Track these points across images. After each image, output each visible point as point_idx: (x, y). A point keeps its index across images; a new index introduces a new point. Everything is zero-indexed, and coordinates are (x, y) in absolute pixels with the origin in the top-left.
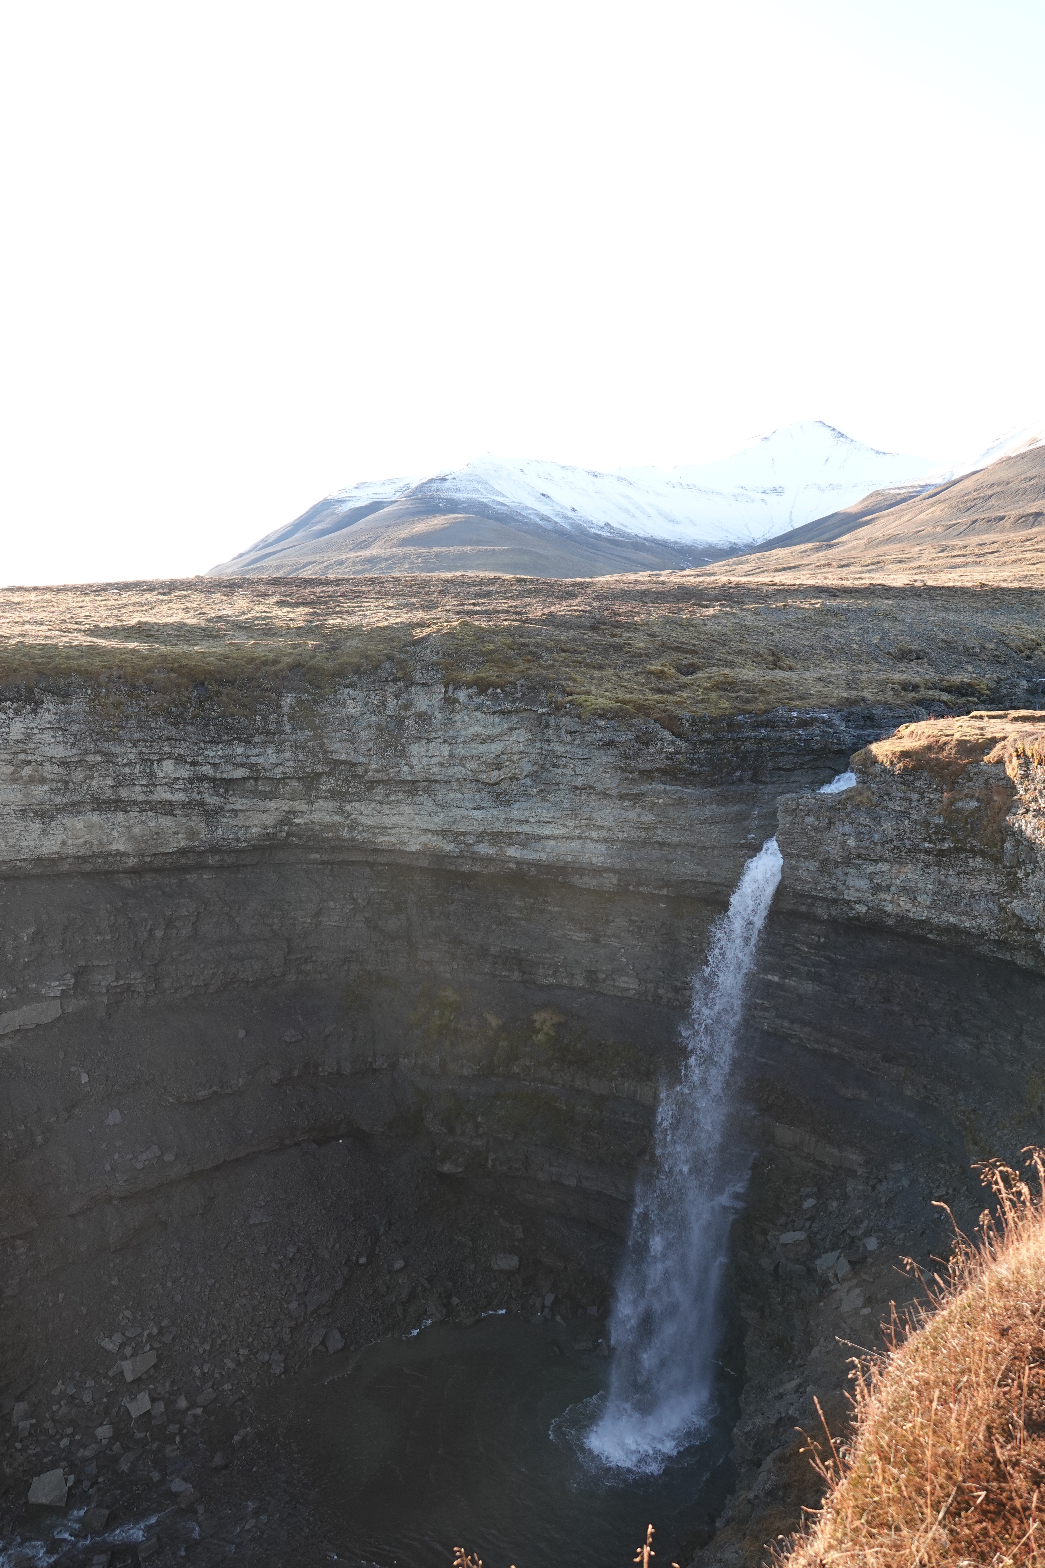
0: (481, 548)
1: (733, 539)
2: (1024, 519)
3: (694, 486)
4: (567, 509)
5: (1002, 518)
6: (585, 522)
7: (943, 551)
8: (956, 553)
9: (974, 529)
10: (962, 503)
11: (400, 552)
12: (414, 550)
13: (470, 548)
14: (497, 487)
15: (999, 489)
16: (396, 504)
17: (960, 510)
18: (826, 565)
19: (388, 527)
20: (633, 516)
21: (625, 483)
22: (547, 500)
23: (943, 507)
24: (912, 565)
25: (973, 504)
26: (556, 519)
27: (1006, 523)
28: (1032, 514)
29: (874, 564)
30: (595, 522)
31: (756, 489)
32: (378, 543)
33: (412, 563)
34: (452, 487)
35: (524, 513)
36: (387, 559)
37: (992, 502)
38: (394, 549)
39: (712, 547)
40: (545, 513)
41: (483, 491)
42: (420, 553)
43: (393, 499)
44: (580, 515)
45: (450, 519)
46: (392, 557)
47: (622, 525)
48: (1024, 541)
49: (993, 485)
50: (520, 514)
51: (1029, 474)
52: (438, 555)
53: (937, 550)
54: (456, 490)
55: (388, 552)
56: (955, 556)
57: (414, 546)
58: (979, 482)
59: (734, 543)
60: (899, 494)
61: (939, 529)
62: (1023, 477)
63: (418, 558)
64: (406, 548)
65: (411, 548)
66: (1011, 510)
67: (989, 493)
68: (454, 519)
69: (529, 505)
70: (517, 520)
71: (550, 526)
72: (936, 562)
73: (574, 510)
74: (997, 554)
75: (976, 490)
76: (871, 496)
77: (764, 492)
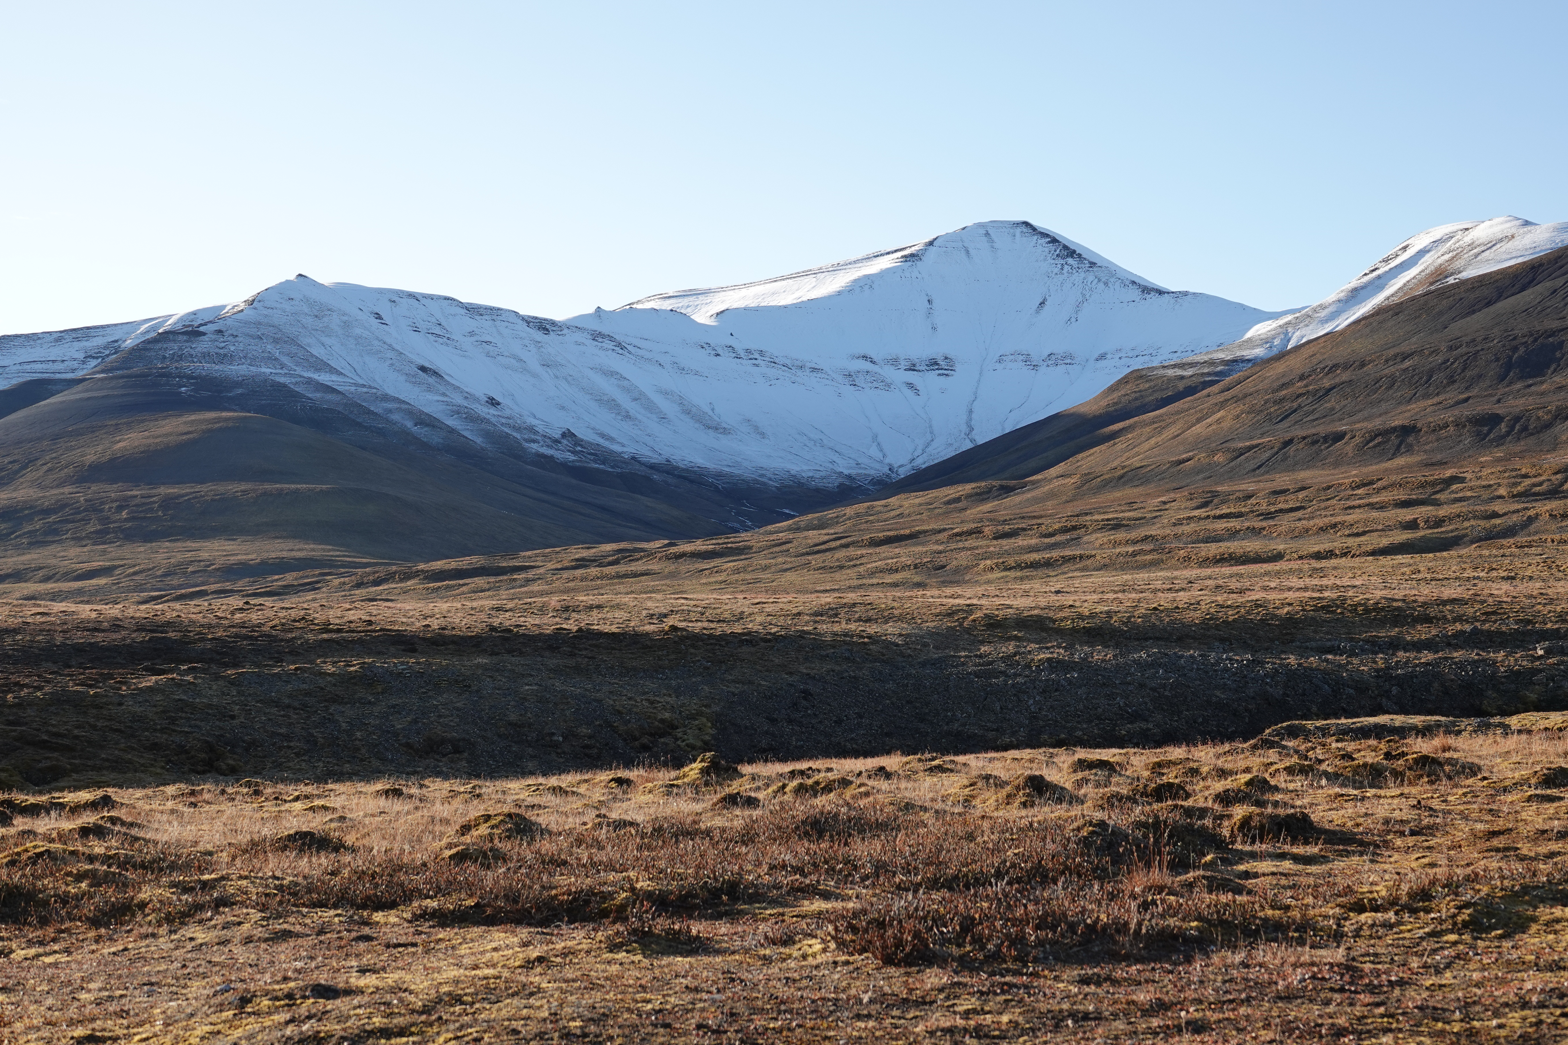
0: (268, 486)
1: (845, 467)
2: (1379, 439)
3: (761, 352)
4: (477, 400)
5: (1339, 437)
6: (518, 429)
7: (1204, 505)
8: (1226, 511)
9: (1285, 458)
10: (1275, 403)
11: (80, 495)
12: (112, 491)
13: (243, 486)
14: (317, 351)
15: (1345, 376)
16: (80, 387)
17: (1269, 418)
18: (970, 533)
19: (55, 438)
20: (628, 417)
21: (610, 345)
22: (432, 380)
23: (1238, 411)
24: (1134, 535)
25: (1295, 405)
26: (451, 422)
27: (1347, 447)
28: (1394, 429)
29: (1065, 530)
30: (540, 428)
31: (894, 362)
32: (30, 475)
33: (105, 520)
34: (213, 351)
35: (378, 408)
36: (47, 512)
37: (1331, 402)
38: (66, 490)
39: (800, 484)
40: (426, 410)
41: (285, 360)
42: (126, 499)
43: (79, 374)
44: (507, 413)
45: (201, 421)
46: (59, 506)
47: (602, 435)
48: (1358, 487)
49: (1335, 366)
50: (370, 412)
51: (1405, 348)
52: (167, 503)
53: (1194, 503)
54: (224, 358)
55: (54, 494)
56: (1221, 517)
57: (114, 481)
58: (1315, 361)
59: (849, 477)
60: (1182, 378)
61: (1219, 458)
62: (1392, 352)
63: (120, 508)
64: (94, 488)
65: (107, 487)
66: (1365, 419)
67: (1327, 383)
68: (209, 421)
69: (391, 392)
70: (359, 424)
71: (436, 438)
72: (1179, 530)
73: (493, 402)
74: (1299, 514)
75: (1302, 378)
76: (1124, 381)
77: (912, 368)
